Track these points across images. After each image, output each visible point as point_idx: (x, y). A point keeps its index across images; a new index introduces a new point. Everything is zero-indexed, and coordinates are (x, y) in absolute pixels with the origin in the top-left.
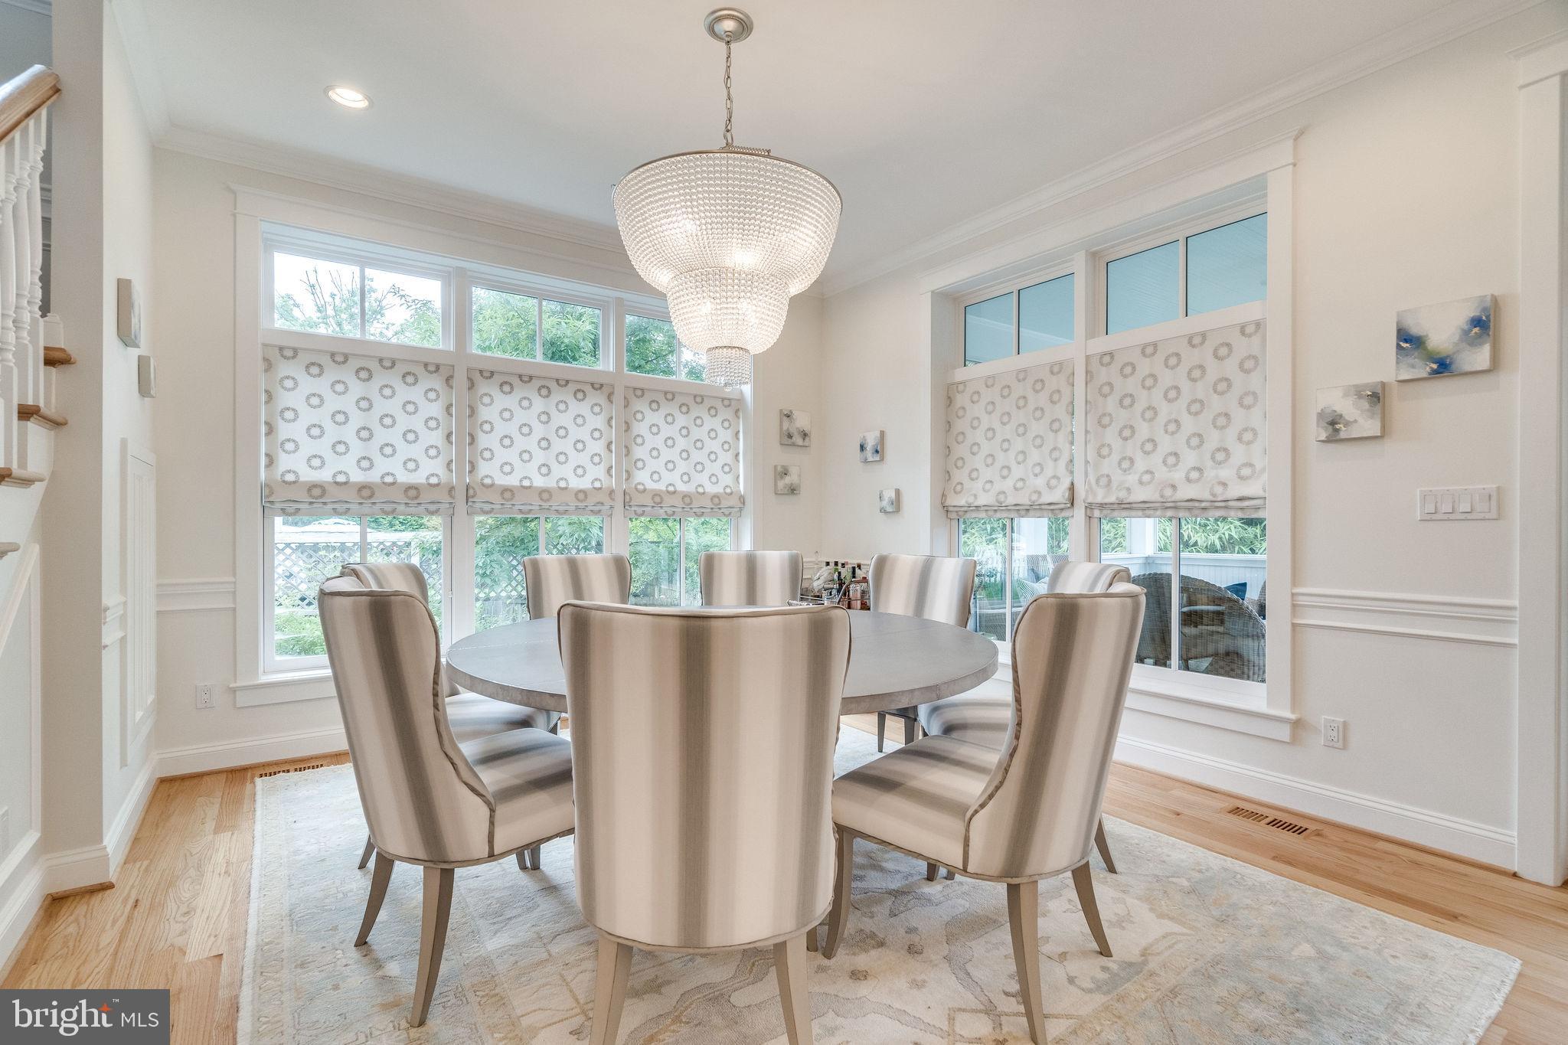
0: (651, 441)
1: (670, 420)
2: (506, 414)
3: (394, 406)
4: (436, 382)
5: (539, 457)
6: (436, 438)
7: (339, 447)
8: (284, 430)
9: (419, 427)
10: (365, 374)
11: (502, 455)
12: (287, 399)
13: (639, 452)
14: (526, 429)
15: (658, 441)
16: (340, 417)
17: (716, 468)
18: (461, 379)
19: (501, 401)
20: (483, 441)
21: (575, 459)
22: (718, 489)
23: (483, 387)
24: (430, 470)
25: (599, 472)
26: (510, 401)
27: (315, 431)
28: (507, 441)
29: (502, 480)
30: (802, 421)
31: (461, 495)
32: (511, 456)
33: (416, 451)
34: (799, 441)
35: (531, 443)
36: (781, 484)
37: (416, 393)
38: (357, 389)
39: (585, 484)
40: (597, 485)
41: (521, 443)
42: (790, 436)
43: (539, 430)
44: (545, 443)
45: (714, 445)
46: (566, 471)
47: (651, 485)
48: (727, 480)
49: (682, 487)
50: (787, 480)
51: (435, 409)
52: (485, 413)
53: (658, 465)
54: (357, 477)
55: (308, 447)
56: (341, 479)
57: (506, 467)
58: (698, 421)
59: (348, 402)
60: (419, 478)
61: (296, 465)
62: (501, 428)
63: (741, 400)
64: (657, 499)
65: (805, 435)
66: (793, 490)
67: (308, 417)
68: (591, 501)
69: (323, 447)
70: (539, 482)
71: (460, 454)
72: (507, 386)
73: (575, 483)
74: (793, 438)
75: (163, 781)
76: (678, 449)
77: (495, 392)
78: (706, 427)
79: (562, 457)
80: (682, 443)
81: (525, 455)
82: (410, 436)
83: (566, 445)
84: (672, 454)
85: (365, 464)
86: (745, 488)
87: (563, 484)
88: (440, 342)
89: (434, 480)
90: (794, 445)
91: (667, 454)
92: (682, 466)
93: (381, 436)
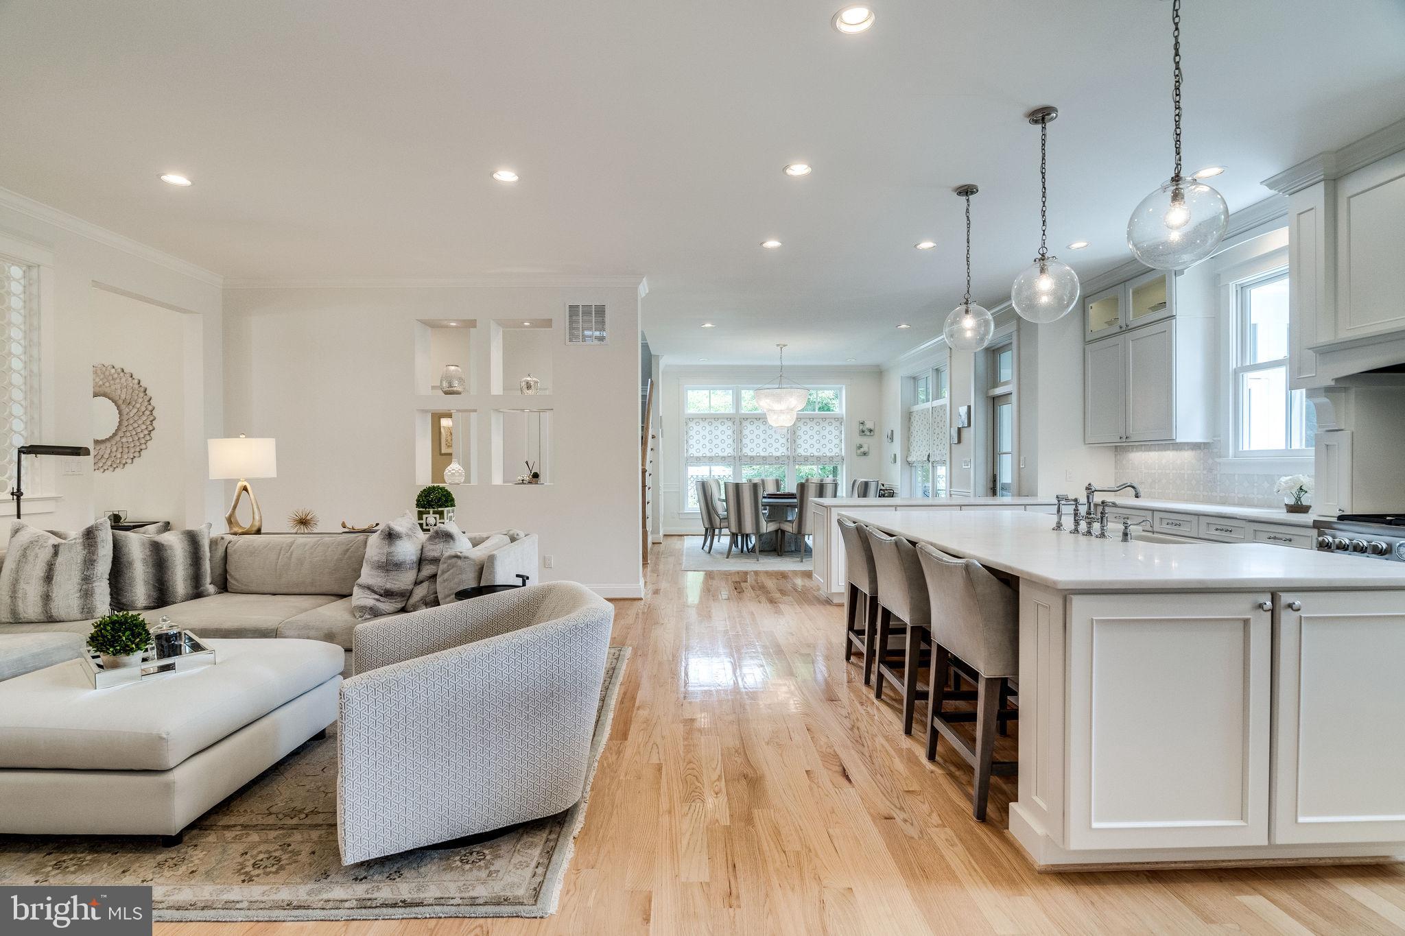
0: (804, 437)
1: (812, 428)
2: (752, 432)
3: (718, 433)
4: (730, 424)
5: (763, 445)
6: (730, 441)
7: (704, 446)
8: (691, 442)
9: (725, 438)
10: (710, 424)
11: (750, 446)
12: (691, 433)
13: (799, 442)
14: (758, 436)
15: (807, 437)
16: (704, 437)
17: (832, 446)
18: (737, 422)
19: (750, 427)
20: (744, 441)
21: (775, 445)
22: (833, 454)
23: (745, 423)
24: (729, 451)
25: (784, 450)
26: (753, 427)
27: (698, 441)
28: (752, 441)
29: (750, 454)
30: (869, 425)
31: (737, 459)
32: (753, 445)
33: (724, 446)
34: (868, 434)
35: (760, 441)
36: (859, 451)
37: (724, 428)
38: (708, 428)
39: (778, 454)
40: (783, 454)
41: (756, 441)
42: (863, 432)
43: (763, 436)
44: (765, 441)
45: (832, 437)
46: (772, 450)
47: (803, 454)
48: (837, 450)
49: (816, 454)
50: (862, 450)
51: (730, 432)
52: (746, 432)
53: (807, 446)
54: (708, 454)
55: (696, 446)
56: (704, 455)
57: (752, 450)
58: (824, 428)
59: (706, 433)
60: (725, 454)
61: (693, 452)
62: (750, 437)
63: (842, 418)
64: (806, 459)
65: (871, 431)
66: (865, 454)
67: (696, 437)
68: (780, 461)
69: (700, 446)
70: (763, 454)
71: (738, 447)
72: (752, 423)
73: (775, 454)
74: (865, 432)
75: (665, 535)
76: (815, 439)
77: (749, 426)
78: (827, 430)
79: (771, 445)
80: (816, 437)
81: (758, 445)
82: (723, 441)
83: (772, 441)
84: (813, 442)
85: (710, 451)
86: (846, 452)
87: (771, 454)
88: (730, 410)
89: (730, 455)
90: (865, 435)
91: (810, 442)
92: (817, 446)
93: (715, 442)
